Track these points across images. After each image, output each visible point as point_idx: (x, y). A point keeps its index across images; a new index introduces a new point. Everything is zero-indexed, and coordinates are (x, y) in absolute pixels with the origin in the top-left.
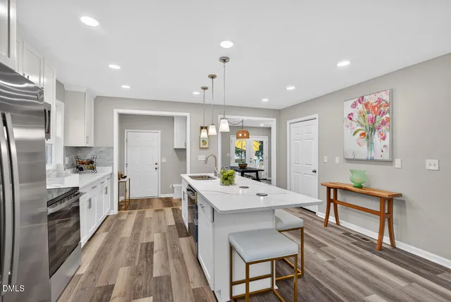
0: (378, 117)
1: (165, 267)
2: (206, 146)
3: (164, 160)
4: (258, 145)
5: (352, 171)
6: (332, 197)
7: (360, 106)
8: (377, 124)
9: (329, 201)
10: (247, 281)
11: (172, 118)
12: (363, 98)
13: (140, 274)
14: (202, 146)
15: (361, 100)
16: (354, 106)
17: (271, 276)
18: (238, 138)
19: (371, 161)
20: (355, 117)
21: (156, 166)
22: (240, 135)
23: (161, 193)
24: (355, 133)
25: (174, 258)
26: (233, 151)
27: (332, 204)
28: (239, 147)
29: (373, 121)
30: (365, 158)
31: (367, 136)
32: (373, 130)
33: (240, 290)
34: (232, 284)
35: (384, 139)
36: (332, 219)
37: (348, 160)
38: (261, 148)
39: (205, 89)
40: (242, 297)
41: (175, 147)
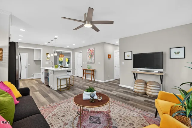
2: (49, 59)
3: (29, 65)
4: (68, 60)
5: (88, 65)
6: (84, 72)
7: (90, 50)
9: (84, 73)
10: (60, 86)
11: (33, 50)
14: (47, 59)
16: (89, 50)
17: (66, 85)
18: (60, 57)
19: (91, 63)
20: (89, 53)
21: (26, 67)
22: (61, 56)
23: (28, 77)
24: (89, 56)
26: (58, 62)
27: (84, 74)
28: (61, 60)
29: (91, 54)
30: (90, 62)
32: (91, 56)
33: (59, 88)
34: (57, 86)
35: (93, 58)
36: (84, 78)
37: (88, 63)
38: (69, 61)
39: (49, 43)
40: (59, 89)
41: (35, 60)
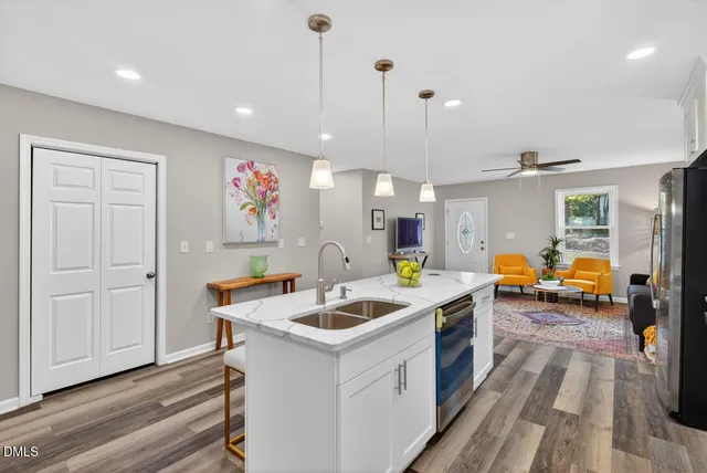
0: (269, 192)
1: (519, 431)
7: (249, 173)
8: (267, 200)
12: (252, 163)
13: (568, 443)
15: (251, 165)
16: (241, 168)
19: (262, 243)
20: (243, 184)
24: (243, 207)
25: (495, 438)
29: (263, 195)
30: (255, 239)
31: (257, 212)
32: (264, 206)
35: (274, 218)
